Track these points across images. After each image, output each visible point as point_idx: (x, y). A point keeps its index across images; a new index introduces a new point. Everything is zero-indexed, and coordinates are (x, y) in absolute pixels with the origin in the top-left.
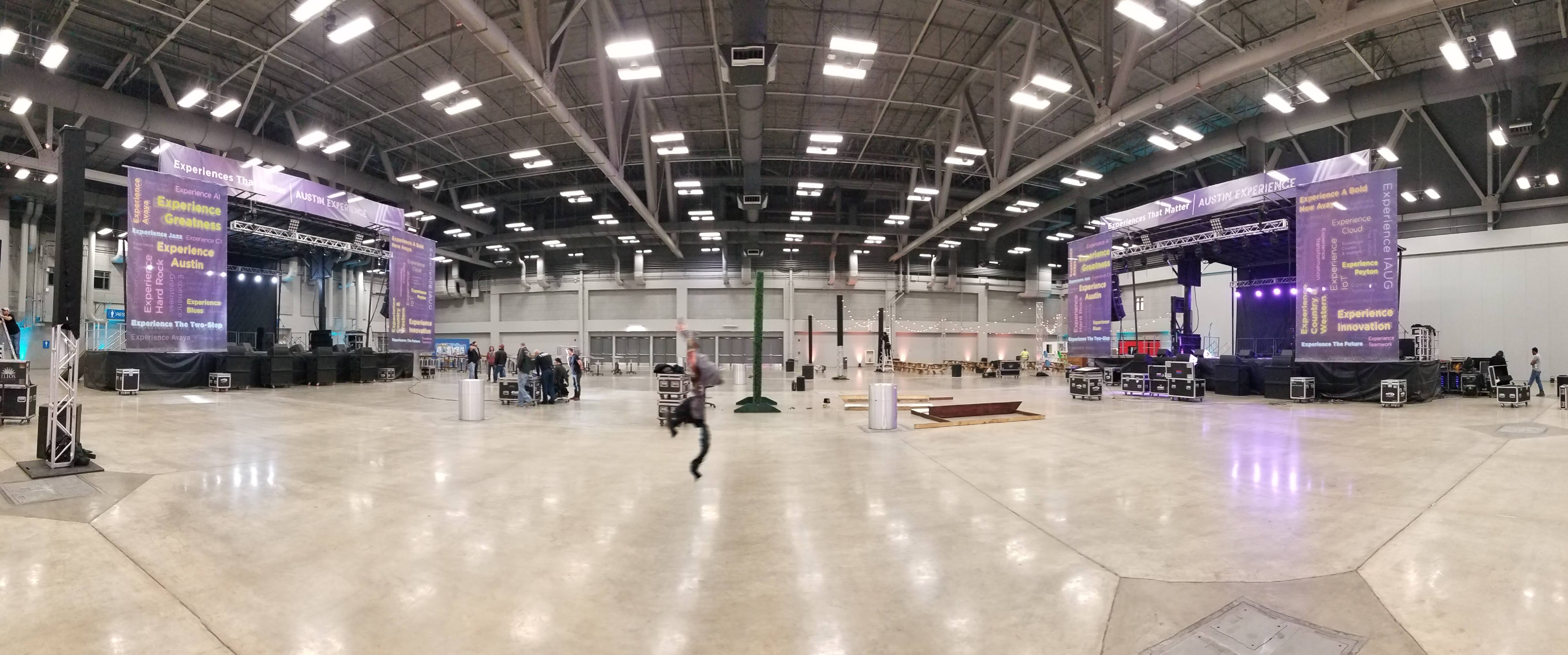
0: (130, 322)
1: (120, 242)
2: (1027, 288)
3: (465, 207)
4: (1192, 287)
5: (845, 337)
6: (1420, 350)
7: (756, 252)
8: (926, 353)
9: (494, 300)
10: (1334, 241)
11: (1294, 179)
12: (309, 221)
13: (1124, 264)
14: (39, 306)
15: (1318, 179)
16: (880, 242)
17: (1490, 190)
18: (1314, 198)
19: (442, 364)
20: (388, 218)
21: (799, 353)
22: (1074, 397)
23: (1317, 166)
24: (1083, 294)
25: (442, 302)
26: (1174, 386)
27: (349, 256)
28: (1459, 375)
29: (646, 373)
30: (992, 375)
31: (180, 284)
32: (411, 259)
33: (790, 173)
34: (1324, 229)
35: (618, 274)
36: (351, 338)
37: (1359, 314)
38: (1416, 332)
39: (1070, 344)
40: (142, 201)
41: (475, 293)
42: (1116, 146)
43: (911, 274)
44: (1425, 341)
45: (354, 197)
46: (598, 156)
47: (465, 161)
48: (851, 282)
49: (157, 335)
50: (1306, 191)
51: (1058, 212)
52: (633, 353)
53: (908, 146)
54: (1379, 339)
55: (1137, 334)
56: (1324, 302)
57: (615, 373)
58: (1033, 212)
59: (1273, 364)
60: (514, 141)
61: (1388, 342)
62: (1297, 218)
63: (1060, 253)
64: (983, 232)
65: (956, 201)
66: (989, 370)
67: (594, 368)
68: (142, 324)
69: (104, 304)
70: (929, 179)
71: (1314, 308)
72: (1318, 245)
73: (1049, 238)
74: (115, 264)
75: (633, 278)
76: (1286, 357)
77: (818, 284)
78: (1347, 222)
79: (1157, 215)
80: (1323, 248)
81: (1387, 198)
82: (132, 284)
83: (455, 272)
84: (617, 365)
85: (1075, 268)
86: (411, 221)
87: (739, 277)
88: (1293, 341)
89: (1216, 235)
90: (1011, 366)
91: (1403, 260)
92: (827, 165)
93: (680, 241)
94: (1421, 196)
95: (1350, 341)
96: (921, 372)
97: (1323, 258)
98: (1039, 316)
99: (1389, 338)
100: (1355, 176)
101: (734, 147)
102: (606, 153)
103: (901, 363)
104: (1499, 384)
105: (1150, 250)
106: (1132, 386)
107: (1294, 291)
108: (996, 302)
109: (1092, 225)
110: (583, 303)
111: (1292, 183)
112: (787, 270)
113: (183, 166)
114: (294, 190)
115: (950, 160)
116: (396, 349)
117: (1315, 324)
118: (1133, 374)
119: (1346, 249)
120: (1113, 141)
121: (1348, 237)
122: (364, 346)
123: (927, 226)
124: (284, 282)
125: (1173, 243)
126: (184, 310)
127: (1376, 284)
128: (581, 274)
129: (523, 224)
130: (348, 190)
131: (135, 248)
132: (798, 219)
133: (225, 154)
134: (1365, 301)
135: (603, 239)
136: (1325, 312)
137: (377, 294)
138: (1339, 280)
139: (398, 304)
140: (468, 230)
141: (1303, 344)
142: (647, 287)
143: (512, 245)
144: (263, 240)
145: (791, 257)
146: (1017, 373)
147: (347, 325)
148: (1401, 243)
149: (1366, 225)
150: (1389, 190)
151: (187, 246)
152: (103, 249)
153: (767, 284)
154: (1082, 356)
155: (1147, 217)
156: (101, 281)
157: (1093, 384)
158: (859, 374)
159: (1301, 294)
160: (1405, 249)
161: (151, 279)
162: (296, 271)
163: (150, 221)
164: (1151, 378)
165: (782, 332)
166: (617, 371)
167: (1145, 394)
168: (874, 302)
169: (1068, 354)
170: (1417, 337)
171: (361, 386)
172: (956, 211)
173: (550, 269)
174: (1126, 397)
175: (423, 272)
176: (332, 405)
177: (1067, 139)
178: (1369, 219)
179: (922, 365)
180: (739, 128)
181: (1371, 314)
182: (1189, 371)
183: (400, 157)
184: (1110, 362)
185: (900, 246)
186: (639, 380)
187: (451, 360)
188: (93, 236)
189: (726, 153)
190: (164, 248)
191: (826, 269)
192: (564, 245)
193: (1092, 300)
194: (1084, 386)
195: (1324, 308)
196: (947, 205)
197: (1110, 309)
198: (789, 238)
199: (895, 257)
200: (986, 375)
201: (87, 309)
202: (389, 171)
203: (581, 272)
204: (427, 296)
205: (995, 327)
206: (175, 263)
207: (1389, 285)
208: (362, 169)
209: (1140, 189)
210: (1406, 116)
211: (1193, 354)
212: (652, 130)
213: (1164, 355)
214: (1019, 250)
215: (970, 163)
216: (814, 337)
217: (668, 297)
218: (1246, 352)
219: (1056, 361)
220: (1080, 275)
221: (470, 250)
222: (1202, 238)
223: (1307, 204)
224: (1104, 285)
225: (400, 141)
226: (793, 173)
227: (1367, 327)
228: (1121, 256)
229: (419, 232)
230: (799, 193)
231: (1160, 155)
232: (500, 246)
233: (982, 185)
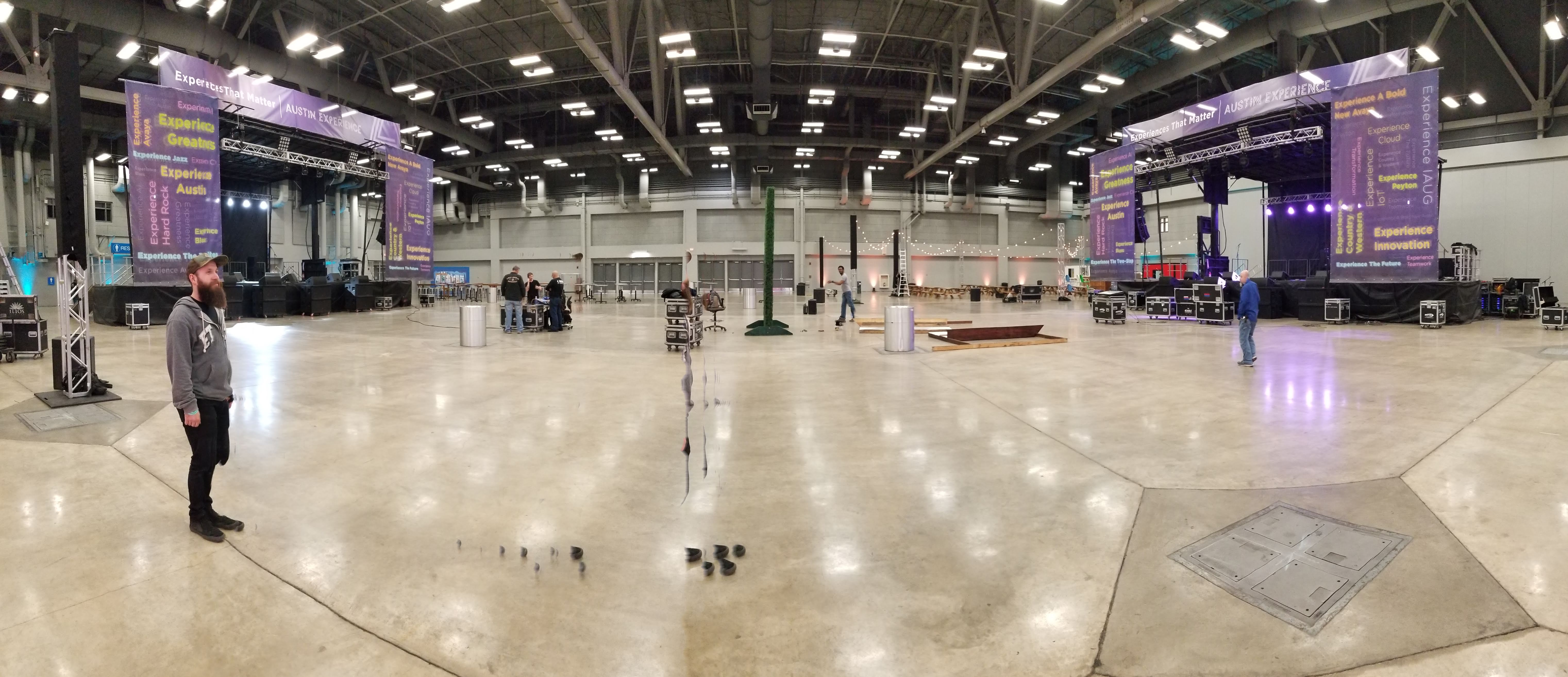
0: (137, 256)
1: (121, 168)
2: (1047, 207)
3: (464, 120)
4: (1220, 205)
5: (858, 260)
6: (1460, 270)
7: (766, 169)
8: (943, 276)
9: (494, 225)
10: (1370, 152)
11: (1329, 81)
12: (301, 138)
13: (1147, 181)
14: (41, 242)
15: (1353, 83)
16: (895, 157)
17: (1541, 93)
18: (1350, 103)
19: (441, 292)
20: (384, 134)
21: (810, 277)
22: (1097, 321)
23: (1353, 66)
24: (1105, 214)
25: (442, 228)
26: (1202, 309)
27: (343, 178)
28: (1501, 296)
29: (651, 301)
30: (1013, 300)
31: (187, 213)
32: (408, 180)
33: (800, 81)
34: (1360, 138)
35: (622, 196)
36: (346, 267)
37: (1397, 232)
38: (1456, 250)
39: (1092, 268)
40: (142, 119)
41: (475, 218)
42: (1138, 47)
43: (928, 192)
44: (1466, 260)
45: (348, 111)
46: (601, 62)
47: (463, 67)
48: (864, 202)
49: (165, 268)
50: (1341, 95)
51: (1078, 124)
52: (637, 281)
53: (924, 49)
54: (1418, 258)
55: (1162, 257)
56: (1360, 219)
57: (619, 301)
58: (1053, 124)
59: (1307, 286)
60: (513, 45)
61: (1426, 261)
62: (1333, 125)
63: (1081, 168)
64: (1004, 147)
65: (974, 112)
66: (1010, 295)
67: (597, 295)
68: (149, 257)
69: (108, 237)
70: (946, 86)
71: (1350, 226)
72: (1354, 156)
73: (1070, 153)
74: (116, 193)
75: (637, 200)
76: (1322, 278)
77: (829, 204)
78: (1384, 130)
79: (1181, 126)
80: (1359, 159)
81: (1427, 102)
82: (136, 213)
83: (454, 195)
84: (621, 292)
85: (1097, 185)
86: (407, 137)
87: (749, 196)
88: (1328, 262)
89: (1243, 145)
90: (1032, 291)
91: (1443, 174)
92: (839, 70)
93: (688, 157)
94: (1464, 100)
95: (1387, 261)
96: (938, 296)
97: (1359, 171)
98: (1061, 237)
99: (1428, 257)
100: (1392, 78)
101: (742, 49)
102: (611, 59)
103: (917, 287)
104: (1543, 306)
105: (1175, 165)
106: (1157, 309)
107: (1328, 208)
108: (1017, 223)
109: (1114, 137)
110: (586, 228)
111: (1327, 86)
112: (798, 189)
113: (185, 78)
114: (284, 103)
115: (968, 66)
116: (394, 277)
117: (1350, 243)
118: (1158, 298)
119: (1383, 160)
120: (1135, 41)
121: (1386, 147)
122: (360, 274)
123: (943, 139)
124: (275, 208)
125: (1198, 156)
126: (193, 241)
127: (1415, 199)
128: (583, 197)
129: (523, 141)
130: (341, 102)
131: (136, 173)
132: (809, 131)
133: (216, 62)
134: (1403, 217)
135: (608, 157)
136: (1361, 230)
137: (372, 220)
138: (1375, 195)
139: (395, 230)
140: (467, 147)
141: (1338, 265)
142: (653, 210)
143: (511, 165)
144: (252, 160)
145: (802, 174)
146: (1039, 297)
147: (341, 253)
148: (1442, 154)
149: (1403, 133)
150: (1430, 94)
151: (193, 170)
152: (103, 177)
153: (778, 203)
154: (1105, 280)
155: (1170, 128)
156: (104, 213)
157: (1116, 307)
158: (874, 298)
159: (1336, 211)
160: (1445, 161)
161: (156, 208)
162: (287, 196)
163: (152, 142)
164: (1177, 301)
165: (793, 255)
166: (621, 298)
167: (1171, 317)
168: (889, 222)
169: (1091, 278)
170: (1457, 256)
171: (357, 315)
172: (973, 123)
173: (551, 192)
174: (1151, 321)
175: (420, 194)
176: (327, 334)
177: (1088, 40)
178: (1407, 127)
179: (939, 290)
180: (748, 27)
181: (1410, 231)
182: (1217, 294)
183: (395, 64)
184: (1133, 286)
185: (915, 162)
186: (643, 307)
187: (451, 288)
188: (91, 163)
189: (735, 56)
190: (168, 173)
191: (838, 187)
192: (566, 164)
193: (1115, 220)
194: (1108, 309)
195: (1360, 226)
196: (965, 117)
197: (1133, 230)
198: (800, 152)
199: (910, 174)
200: (1007, 300)
201: (91, 243)
202: (385, 80)
203: (583, 194)
204: (425, 220)
205: (1017, 250)
206: (180, 189)
207: (1427, 200)
208: (356, 79)
209: (1164, 96)
210: (1448, 8)
211: (1221, 276)
212: (660, 32)
213: (1190, 278)
214: (1040, 167)
215: (990, 67)
216: (825, 260)
217: (675, 220)
218: (1279, 274)
219: (1078, 286)
220: (1102, 193)
221: (469, 170)
222: (1228, 149)
223: (1342, 110)
224: (1126, 204)
225: (396, 46)
226: (803, 79)
227: (1406, 246)
228: (1144, 172)
229: (415, 150)
230: (811, 101)
231: (1182, 55)
232: (499, 166)
233: (1001, 94)
